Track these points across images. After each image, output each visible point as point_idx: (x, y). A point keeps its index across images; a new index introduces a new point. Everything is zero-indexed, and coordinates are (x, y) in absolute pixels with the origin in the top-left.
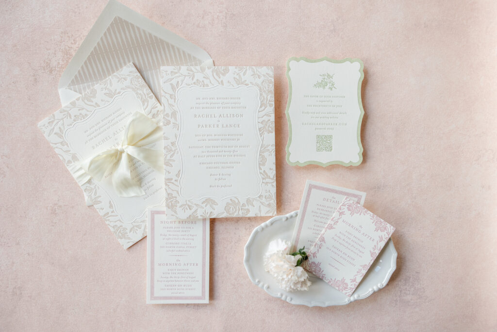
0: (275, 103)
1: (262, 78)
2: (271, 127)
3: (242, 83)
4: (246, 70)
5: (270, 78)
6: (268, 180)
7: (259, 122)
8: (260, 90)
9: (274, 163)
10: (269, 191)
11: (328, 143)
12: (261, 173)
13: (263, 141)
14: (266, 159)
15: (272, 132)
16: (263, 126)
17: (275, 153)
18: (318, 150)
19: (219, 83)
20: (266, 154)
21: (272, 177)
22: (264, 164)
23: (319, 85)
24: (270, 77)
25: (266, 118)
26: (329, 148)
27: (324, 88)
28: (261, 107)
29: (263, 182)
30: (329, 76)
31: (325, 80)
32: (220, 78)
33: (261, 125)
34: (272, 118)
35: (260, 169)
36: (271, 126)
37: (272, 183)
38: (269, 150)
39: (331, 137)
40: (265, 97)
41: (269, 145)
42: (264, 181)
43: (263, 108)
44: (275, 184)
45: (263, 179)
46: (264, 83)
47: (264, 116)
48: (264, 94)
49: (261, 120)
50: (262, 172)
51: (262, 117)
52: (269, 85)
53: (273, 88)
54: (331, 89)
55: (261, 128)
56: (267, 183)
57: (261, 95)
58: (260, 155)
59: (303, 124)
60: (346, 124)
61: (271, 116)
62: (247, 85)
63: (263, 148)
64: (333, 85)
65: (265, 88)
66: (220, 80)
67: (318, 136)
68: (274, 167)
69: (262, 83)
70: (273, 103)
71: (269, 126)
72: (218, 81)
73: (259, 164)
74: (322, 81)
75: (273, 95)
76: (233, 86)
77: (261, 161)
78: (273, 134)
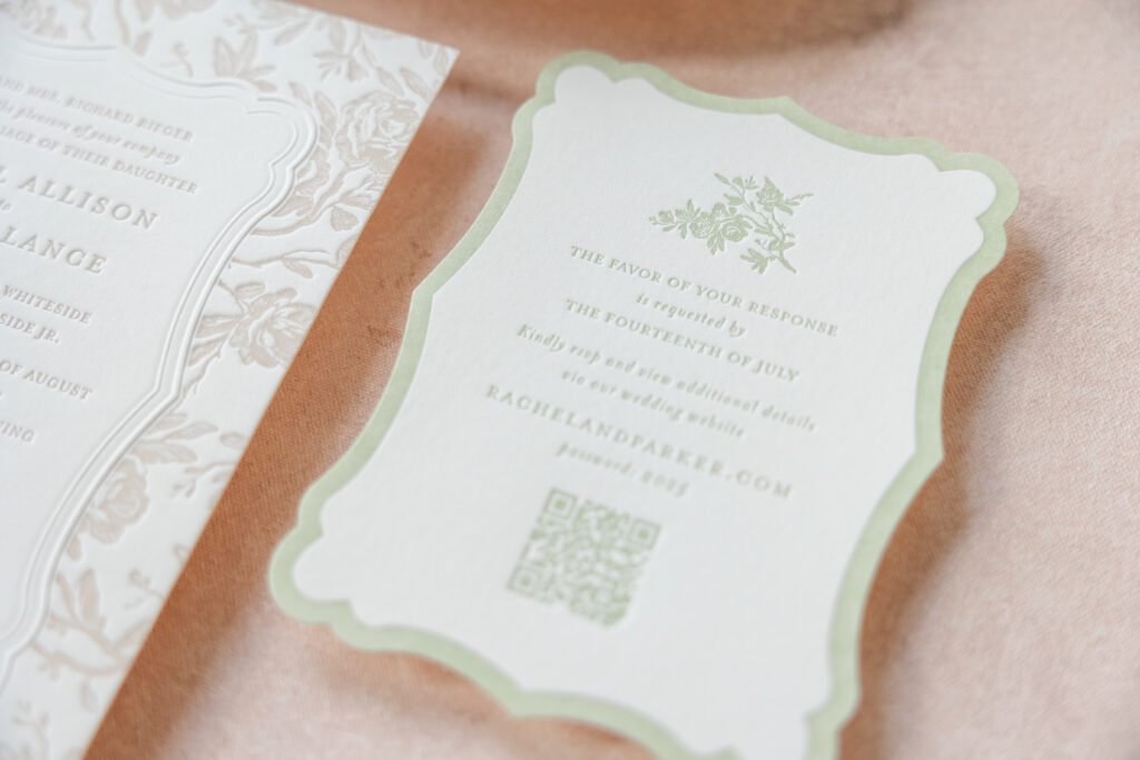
0: (374, 218)
1: (369, 82)
2: (277, 334)
3: (245, 74)
4: (304, 25)
5: (408, 94)
6: (75, 643)
7: (218, 282)
8: (322, 134)
9: (176, 549)
10: (44, 720)
11: (609, 563)
12: (56, 577)
13: (182, 390)
14: (145, 501)
15: (267, 362)
16: (235, 309)
17: (221, 485)
18: (520, 581)
19: (126, 40)
20: (158, 476)
21: (112, 631)
22: (109, 531)
23: (686, 220)
24: (413, 88)
25: (274, 276)
26: (603, 598)
27: (715, 244)
28: (276, 211)
29: (33, 644)
30: (771, 195)
31: (739, 209)
32: (144, 17)
33: (223, 302)
34: (315, 287)
35: (71, 546)
36: (281, 325)
37: (93, 672)
38: (193, 456)
39: (643, 535)
40: (333, 173)
41: (214, 429)
42: (50, 639)
43: (290, 218)
44: (106, 689)
45: (50, 619)
46: (365, 105)
47: (269, 260)
48: (333, 156)
49: (236, 274)
50: (72, 570)
51: (258, 264)
52: (385, 125)
53: (404, 143)
54: (759, 263)
55: (215, 316)
56: (57, 660)
57: (314, 152)
58: (119, 463)
59: (491, 391)
60: (782, 491)
61: (307, 273)
62: (263, 86)
63: (159, 434)
64: (779, 244)
65: (357, 128)
66: (136, 27)
67: (556, 499)
68: (164, 574)
69: (355, 103)
70: (362, 215)
71: (267, 325)
72: (124, 28)
73: (83, 517)
74: (718, 206)
75: (383, 178)
76: (191, 73)
77: (104, 506)
78: (274, 375)
